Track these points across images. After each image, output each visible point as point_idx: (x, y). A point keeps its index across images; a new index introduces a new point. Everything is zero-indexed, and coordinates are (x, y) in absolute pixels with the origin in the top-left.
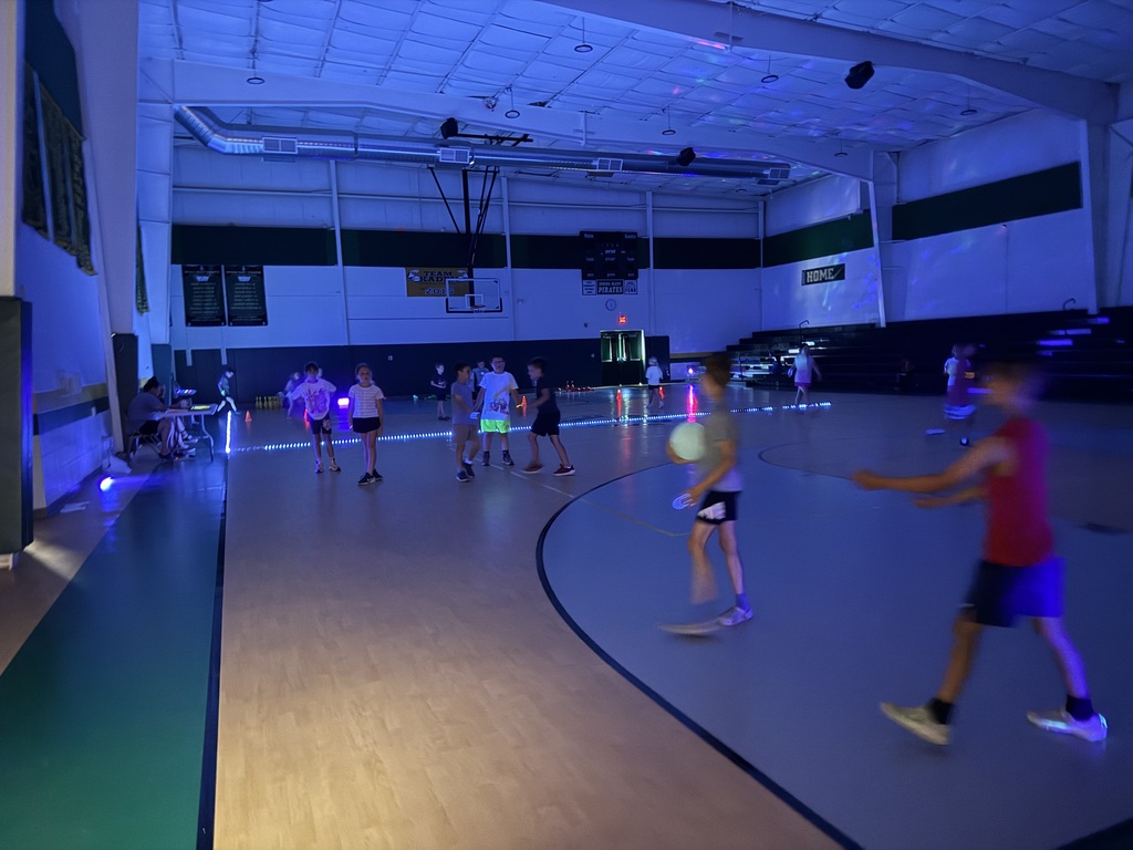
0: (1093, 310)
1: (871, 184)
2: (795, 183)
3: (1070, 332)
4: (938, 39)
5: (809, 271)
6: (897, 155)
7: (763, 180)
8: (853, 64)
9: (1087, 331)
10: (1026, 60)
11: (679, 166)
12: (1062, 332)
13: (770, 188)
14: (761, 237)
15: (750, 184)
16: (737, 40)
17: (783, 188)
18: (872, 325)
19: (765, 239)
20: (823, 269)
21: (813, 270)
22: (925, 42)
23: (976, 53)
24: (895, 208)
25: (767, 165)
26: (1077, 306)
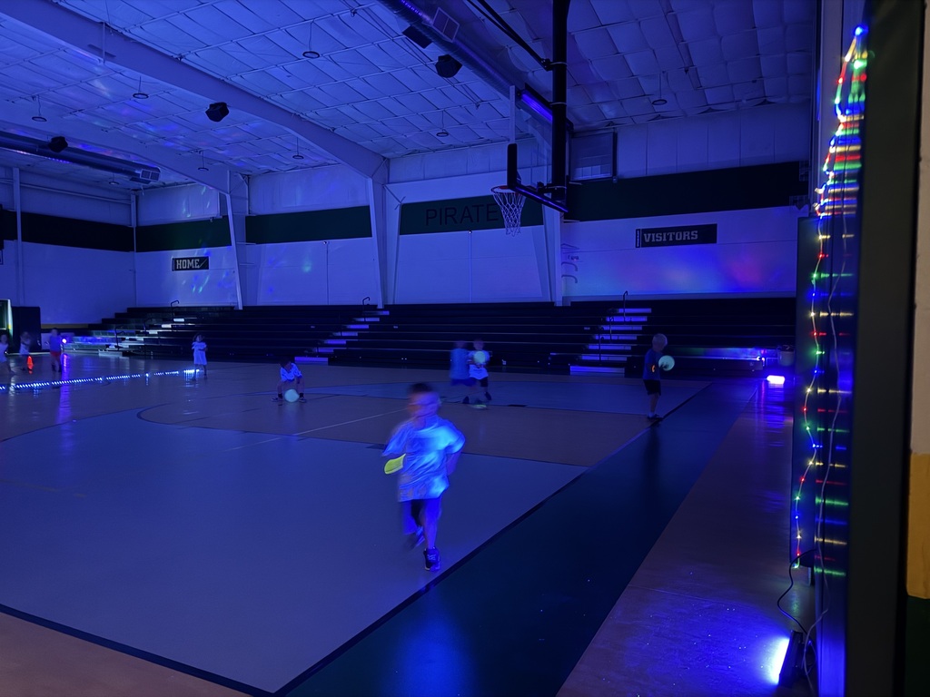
0: (380, 307)
1: (228, 196)
2: (164, 185)
3: (367, 320)
5: (179, 259)
7: (135, 178)
9: (378, 320)
10: (334, 129)
12: (363, 320)
13: (142, 185)
14: (134, 225)
15: (122, 179)
16: (109, 56)
17: (153, 187)
18: (232, 308)
19: (138, 227)
22: (266, 99)
23: (301, 116)
24: (248, 218)
25: (140, 166)
26: (371, 303)
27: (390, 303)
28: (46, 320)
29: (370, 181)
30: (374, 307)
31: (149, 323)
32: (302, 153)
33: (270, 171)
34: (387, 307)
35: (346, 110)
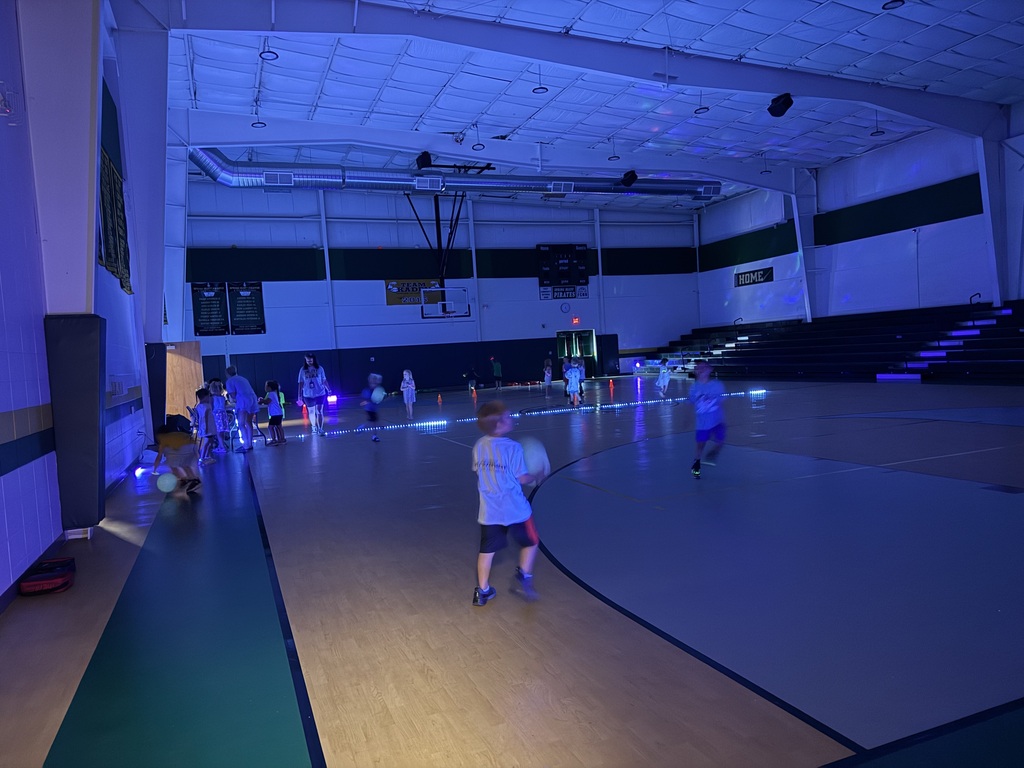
0: (997, 303)
1: (793, 197)
2: (726, 198)
3: (977, 323)
4: (848, 72)
5: (741, 274)
6: (816, 172)
7: (697, 196)
8: (774, 96)
9: (994, 322)
10: (926, 87)
11: (623, 186)
12: (970, 323)
13: (703, 203)
14: (697, 245)
15: (686, 199)
16: (672, 79)
17: (715, 202)
18: (800, 321)
19: (701, 247)
20: (753, 272)
21: (745, 273)
22: (836, 75)
23: (881, 82)
24: (815, 217)
25: (702, 183)
26: (983, 299)
27: (1013, 297)
28: (623, 346)
29: (979, 141)
30: (989, 306)
31: (713, 343)
32: (882, 127)
33: (842, 158)
34: (1007, 304)
35: (944, 58)
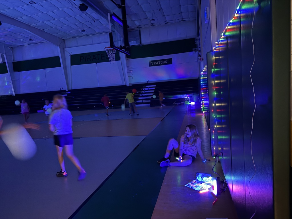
0: (67, 90)
1: (5, 55)
4: (19, 19)
6: (12, 48)
18: (11, 95)
23: (30, 25)
24: (13, 62)
27: (70, 89)
29: (59, 47)
32: (32, 38)
33: (20, 46)
34: (69, 91)
35: (48, 23)
